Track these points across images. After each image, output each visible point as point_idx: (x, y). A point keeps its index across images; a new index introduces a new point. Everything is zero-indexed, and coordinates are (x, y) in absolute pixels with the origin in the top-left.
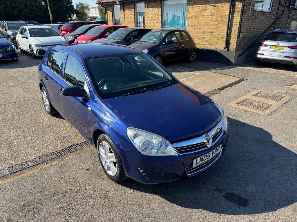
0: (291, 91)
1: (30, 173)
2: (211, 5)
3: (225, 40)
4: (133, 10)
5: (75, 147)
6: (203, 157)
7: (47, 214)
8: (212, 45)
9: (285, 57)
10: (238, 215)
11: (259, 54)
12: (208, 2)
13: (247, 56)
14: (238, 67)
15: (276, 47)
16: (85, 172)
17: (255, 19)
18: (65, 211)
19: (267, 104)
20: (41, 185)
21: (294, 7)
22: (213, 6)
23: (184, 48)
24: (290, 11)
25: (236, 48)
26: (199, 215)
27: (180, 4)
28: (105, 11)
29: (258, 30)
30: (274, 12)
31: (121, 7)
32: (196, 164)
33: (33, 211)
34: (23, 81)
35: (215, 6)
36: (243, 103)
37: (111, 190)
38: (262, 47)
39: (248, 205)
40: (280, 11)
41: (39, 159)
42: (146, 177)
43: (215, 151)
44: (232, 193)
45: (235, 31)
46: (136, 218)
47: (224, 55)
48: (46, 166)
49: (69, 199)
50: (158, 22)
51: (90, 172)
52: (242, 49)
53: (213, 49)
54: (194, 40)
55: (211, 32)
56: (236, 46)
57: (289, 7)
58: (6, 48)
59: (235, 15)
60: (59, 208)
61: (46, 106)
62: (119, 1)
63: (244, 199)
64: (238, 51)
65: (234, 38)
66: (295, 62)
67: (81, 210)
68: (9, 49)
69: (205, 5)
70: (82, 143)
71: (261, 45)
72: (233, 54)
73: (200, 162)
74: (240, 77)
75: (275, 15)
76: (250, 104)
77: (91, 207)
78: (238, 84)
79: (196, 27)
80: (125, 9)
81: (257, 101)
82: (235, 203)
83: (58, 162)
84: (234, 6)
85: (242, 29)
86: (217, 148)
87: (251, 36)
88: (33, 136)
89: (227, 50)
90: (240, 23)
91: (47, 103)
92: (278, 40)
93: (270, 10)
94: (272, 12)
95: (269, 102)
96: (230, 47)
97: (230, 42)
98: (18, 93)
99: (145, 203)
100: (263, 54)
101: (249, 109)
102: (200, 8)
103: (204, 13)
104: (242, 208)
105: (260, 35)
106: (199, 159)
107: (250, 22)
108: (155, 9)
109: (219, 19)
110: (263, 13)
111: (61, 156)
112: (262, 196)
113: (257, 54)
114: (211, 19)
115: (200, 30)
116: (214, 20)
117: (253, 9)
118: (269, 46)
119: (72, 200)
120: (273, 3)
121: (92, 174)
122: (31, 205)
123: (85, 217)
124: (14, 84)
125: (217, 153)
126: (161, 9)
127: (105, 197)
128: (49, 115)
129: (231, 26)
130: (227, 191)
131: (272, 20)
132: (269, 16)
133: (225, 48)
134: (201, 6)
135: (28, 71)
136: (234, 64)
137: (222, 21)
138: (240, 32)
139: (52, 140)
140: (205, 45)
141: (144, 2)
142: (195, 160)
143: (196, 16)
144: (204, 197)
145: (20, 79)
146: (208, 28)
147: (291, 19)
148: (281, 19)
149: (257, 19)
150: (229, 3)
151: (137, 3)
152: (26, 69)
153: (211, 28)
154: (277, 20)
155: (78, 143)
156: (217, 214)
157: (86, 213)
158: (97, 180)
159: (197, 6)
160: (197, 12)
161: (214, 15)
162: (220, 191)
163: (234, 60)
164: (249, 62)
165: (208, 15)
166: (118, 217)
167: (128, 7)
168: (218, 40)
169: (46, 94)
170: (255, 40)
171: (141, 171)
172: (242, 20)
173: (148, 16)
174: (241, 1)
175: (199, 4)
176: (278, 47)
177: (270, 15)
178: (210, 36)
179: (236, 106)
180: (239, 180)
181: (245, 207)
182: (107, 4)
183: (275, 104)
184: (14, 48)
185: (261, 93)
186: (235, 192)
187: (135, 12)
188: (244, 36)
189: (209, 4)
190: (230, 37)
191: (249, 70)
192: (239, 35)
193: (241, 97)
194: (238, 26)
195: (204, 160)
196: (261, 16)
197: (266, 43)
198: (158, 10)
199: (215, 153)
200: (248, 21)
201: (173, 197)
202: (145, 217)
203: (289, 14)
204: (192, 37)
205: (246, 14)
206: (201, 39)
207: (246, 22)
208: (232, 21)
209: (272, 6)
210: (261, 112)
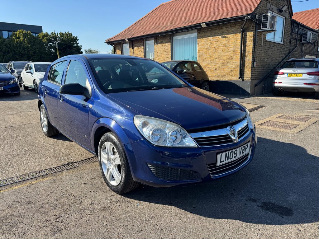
0: (317, 114)
1: (14, 188)
2: (222, 36)
3: (239, 70)
4: (143, 47)
5: (73, 164)
6: (229, 153)
7: (28, 227)
8: (225, 76)
9: (305, 84)
10: (281, 224)
11: (276, 83)
12: (218, 34)
13: (263, 87)
14: (255, 97)
15: (294, 75)
16: (83, 186)
17: (268, 50)
18: (52, 225)
19: (293, 124)
20: (25, 198)
21: (306, 40)
22: (223, 37)
23: (196, 79)
24: (303, 44)
25: (251, 78)
26: (230, 226)
27: (190, 38)
28: (114, 50)
29: (273, 61)
30: (286, 44)
31: (130, 45)
32: (221, 162)
33: (9, 225)
34: (22, 110)
35: (225, 37)
36: (266, 124)
37: (114, 202)
38: (279, 75)
39: (293, 214)
40: (293, 44)
41: (28, 175)
42: (159, 176)
43: (243, 150)
44: (269, 203)
45: (248, 60)
46: (146, 230)
47: (239, 85)
48: (35, 182)
49: (59, 212)
50: (168, 57)
51: (88, 186)
52: (257, 79)
53: (226, 80)
54: (206, 72)
55: (223, 63)
56: (251, 76)
57: (301, 41)
58: (8, 81)
59: (247, 45)
60: (45, 221)
61: (44, 127)
62: (128, 39)
63: (286, 208)
64: (254, 81)
65: (248, 67)
66: (316, 88)
67: (73, 223)
68: (12, 82)
69: (215, 37)
70: (82, 161)
71: (277, 73)
72: (249, 83)
73: (225, 161)
74: (259, 104)
75: (288, 47)
76: (275, 125)
77: (86, 219)
78: (258, 110)
79: (207, 59)
80: (134, 46)
81: (282, 122)
82: (275, 213)
83: (50, 178)
84: (245, 36)
85: (256, 59)
86: (245, 146)
87: (266, 66)
88: (24, 155)
89: (241, 80)
90: (253, 52)
91: (45, 123)
92: (295, 68)
93: (282, 42)
94: (285, 44)
95: (295, 122)
96: (245, 77)
97: (244, 72)
98: (16, 120)
99: (158, 214)
100: (281, 83)
101: (274, 129)
102: (210, 40)
103: (215, 45)
104: (285, 217)
105: (275, 66)
106: (224, 155)
107: (263, 52)
108: (165, 44)
109: (231, 49)
110: (275, 44)
111: (55, 172)
112: (309, 205)
113: (274, 83)
114: (222, 50)
115: (211, 61)
116: (226, 51)
117: (265, 39)
118: (286, 74)
119: (63, 213)
120: (284, 35)
121: (91, 187)
122: (9, 219)
123: (77, 230)
124: (12, 113)
125: (244, 153)
126: (170, 44)
127: (105, 209)
128: (47, 137)
129: (244, 56)
130: (262, 201)
131: (286, 52)
132: (282, 48)
133: (239, 78)
134: (211, 38)
135: (30, 103)
136: (250, 94)
137: (234, 51)
138: (254, 61)
139: (46, 158)
140: (217, 76)
141: (153, 38)
142: (219, 156)
143: (207, 48)
144: (233, 207)
145: (19, 109)
146: (220, 60)
147: (304, 53)
148: (294, 52)
149: (270, 49)
150: (240, 33)
151: (146, 41)
152: (27, 102)
153: (223, 59)
154: (290, 53)
155: (77, 161)
156: (254, 224)
157: (79, 226)
158: (97, 193)
159: (208, 38)
160: (207, 44)
161: (225, 46)
162: (254, 201)
163: (250, 90)
164: (266, 93)
165: (219, 47)
166: (121, 229)
167: (137, 44)
168: (232, 70)
169: (44, 112)
170: (270, 71)
171: (152, 168)
172: (255, 49)
173: (158, 52)
174: (252, 31)
175: (209, 37)
176: (296, 75)
177: (282, 46)
178: (223, 67)
179: (258, 127)
180: (275, 190)
181: (289, 216)
182: (116, 42)
183: (302, 125)
184: (17, 82)
185: (285, 116)
186: (273, 201)
187: (144, 49)
188: (258, 66)
189: (220, 36)
190: (244, 66)
191: (268, 99)
192: (253, 64)
193: (262, 119)
194: (251, 55)
195: (230, 159)
196: (273, 47)
197: (282, 71)
198: (167, 46)
199: (243, 153)
200: (261, 51)
201: (194, 208)
202: (158, 229)
203: (302, 48)
204: (205, 69)
205: (259, 44)
206: (213, 71)
207: (259, 51)
208: (245, 50)
209: (284, 38)
210: (288, 131)
